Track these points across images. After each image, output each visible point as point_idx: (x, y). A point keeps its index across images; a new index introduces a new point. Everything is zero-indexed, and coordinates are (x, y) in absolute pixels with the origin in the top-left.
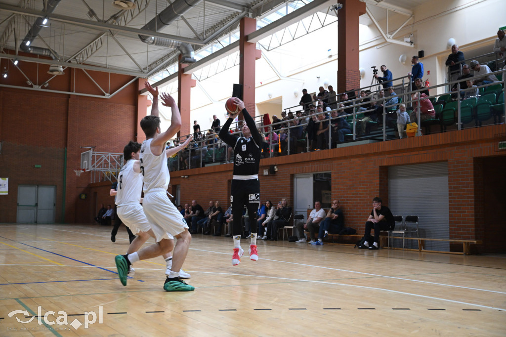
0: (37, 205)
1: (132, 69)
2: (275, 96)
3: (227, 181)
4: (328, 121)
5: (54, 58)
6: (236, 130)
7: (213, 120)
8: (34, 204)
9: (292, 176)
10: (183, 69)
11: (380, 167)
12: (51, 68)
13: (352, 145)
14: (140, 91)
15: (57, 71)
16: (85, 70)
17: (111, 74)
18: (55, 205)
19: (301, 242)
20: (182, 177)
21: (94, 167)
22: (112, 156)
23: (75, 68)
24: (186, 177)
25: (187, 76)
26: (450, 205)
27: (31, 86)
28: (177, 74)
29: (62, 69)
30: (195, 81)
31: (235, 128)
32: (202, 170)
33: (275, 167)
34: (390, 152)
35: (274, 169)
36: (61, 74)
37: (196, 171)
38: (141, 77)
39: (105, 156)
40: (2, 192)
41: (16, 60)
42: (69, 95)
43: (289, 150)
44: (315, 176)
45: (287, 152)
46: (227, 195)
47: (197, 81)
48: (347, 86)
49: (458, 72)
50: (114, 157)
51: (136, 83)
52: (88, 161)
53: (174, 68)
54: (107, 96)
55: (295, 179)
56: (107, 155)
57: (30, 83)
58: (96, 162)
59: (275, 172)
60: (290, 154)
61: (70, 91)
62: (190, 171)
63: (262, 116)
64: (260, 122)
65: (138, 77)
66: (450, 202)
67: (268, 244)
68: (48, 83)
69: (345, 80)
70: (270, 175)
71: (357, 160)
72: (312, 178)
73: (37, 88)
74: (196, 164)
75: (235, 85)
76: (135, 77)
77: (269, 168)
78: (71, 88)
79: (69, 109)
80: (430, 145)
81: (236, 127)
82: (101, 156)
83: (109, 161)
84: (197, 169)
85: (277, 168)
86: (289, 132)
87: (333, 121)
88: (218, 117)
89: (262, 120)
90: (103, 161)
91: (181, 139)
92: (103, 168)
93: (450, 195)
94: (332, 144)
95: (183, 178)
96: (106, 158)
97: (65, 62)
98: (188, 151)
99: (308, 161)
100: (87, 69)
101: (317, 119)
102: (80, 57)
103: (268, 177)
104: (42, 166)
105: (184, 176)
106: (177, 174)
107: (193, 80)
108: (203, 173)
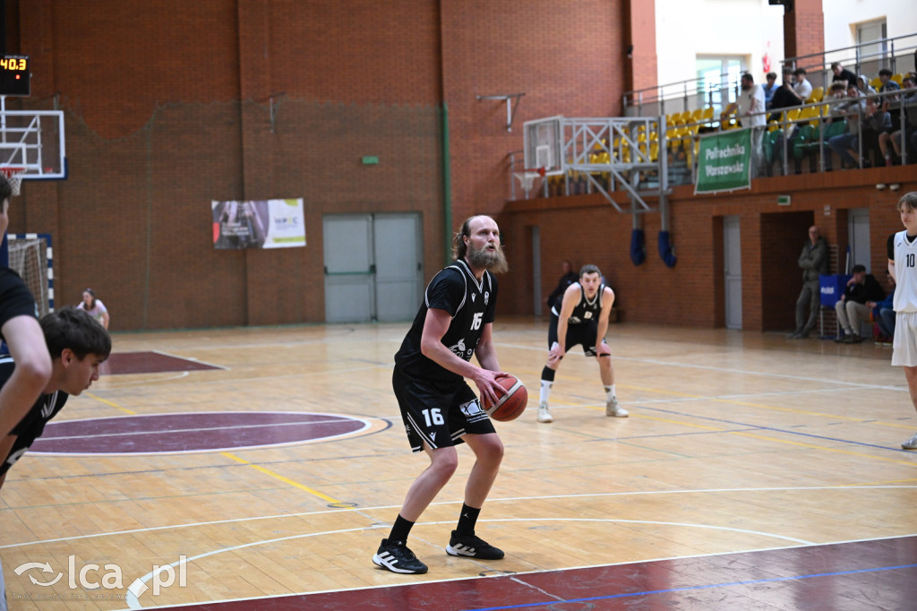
0: (373, 269)
8: (366, 268)
18: (419, 267)
20: (879, 186)
22: (617, 125)
24: (893, 187)
40: (290, 240)
52: (556, 147)
62: (906, 172)
95: (881, 190)
104: (381, 159)
105: (888, 185)
106: (857, 176)
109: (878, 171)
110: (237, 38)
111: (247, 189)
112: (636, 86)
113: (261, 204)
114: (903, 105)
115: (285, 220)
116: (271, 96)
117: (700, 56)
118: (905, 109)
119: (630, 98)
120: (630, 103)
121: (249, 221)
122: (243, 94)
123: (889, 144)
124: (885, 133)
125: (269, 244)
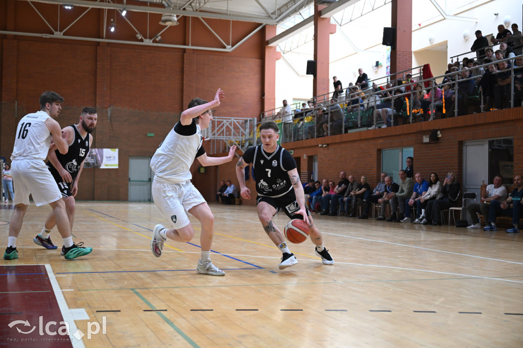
0: (150, 180)
1: (258, 14)
2: (437, 41)
3: (376, 150)
4: (510, 71)
5: (166, 5)
6: (388, 86)
7: (358, 75)
8: (147, 180)
9: (461, 144)
10: (320, 12)
12: (163, 18)
14: (268, 41)
15: (170, 21)
16: (204, 19)
17: (232, 21)
19: (474, 228)
20: (320, 145)
21: (214, 134)
22: (235, 121)
23: (190, 16)
24: (324, 146)
25: (325, 20)
27: (142, 40)
28: (313, 18)
29: (176, 19)
30: (335, 25)
31: (386, 84)
32: (344, 137)
33: (439, 132)
35: (437, 135)
36: (175, 24)
37: (337, 138)
38: (269, 23)
39: (228, 122)
40: (112, 165)
41: (124, 10)
42: (185, 49)
43: (456, 110)
44: (491, 144)
45: (454, 112)
46: (376, 168)
47: (338, 26)
50: (237, 122)
51: (263, 32)
53: (309, 11)
54: (229, 49)
55: (464, 148)
56: (230, 121)
57: (139, 37)
58: (216, 129)
59: (438, 139)
60: (457, 116)
61: (185, 44)
62: (330, 139)
63: (421, 67)
64: (419, 75)
65: (264, 24)
67: (429, 230)
68: (160, 35)
70: (433, 142)
72: (486, 147)
73: (148, 42)
74: (337, 130)
75: (386, 30)
76: (261, 24)
77: (431, 134)
78: (187, 41)
79: (185, 66)
81: (388, 82)
82: (222, 121)
83: (232, 128)
84: (338, 136)
85: (441, 133)
86: (456, 87)
87: (516, 71)
88: (364, 71)
89: (420, 73)
90: (224, 128)
91: (318, 99)
92: (225, 136)
94: (515, 101)
95: (321, 147)
96: (228, 124)
97: (179, 9)
98: (327, 114)
99: (483, 124)
100: (203, 17)
101: (494, 68)
102: (196, 3)
103: (429, 145)
104: (155, 135)
106: (313, 142)
107: (332, 25)
108: (346, 140)
109: (320, 138)
110: (96, 82)
111: (97, 144)
112: (265, 110)
113: (100, 150)
114: (329, 111)
115: (110, 157)
116: (110, 106)
117: (294, 99)
118: (331, 112)
119: (263, 115)
120: (263, 117)
121: (94, 157)
122: (97, 105)
124: (325, 124)
125: (102, 167)
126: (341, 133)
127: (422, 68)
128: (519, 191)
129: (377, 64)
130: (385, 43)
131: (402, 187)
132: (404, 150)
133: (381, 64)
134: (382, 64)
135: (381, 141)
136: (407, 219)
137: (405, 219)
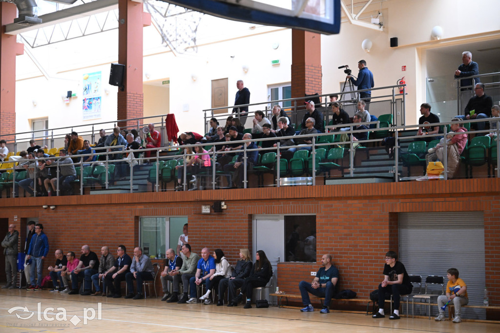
3: (133, 218)
9: (251, 217)
10: (5, 27)
11: (390, 213)
13: (349, 183)
20: (44, 207)
24: (51, 207)
25: (11, 37)
26: (486, 265)
30: (23, 45)
32: (84, 199)
33: (223, 204)
34: (405, 196)
35: (220, 206)
37: (73, 199)
43: (245, 181)
44: (288, 219)
45: (243, 183)
48: (306, 87)
49: (471, 89)
55: (254, 222)
59: (222, 210)
60: (247, 187)
62: (59, 199)
63: (162, 116)
64: (161, 125)
66: (486, 261)
69: (304, 80)
70: (215, 213)
71: (356, 202)
72: (281, 223)
77: (211, 204)
80: (461, 191)
84: (75, 197)
85: (225, 204)
86: (245, 157)
89: (162, 123)
93: (486, 252)
95: (46, 208)
99: (278, 199)
103: (210, 216)
105: (49, 206)
106: (33, 200)
107: (19, 43)
108: (87, 203)
114: (58, 165)
123: (50, 185)
124: (47, 179)
126: (78, 193)
127: (165, 118)
128: (326, 270)
129: (70, 95)
130: (112, 82)
131: (185, 263)
132: (171, 219)
133: (74, 95)
134: (77, 96)
135: (142, 207)
136: (193, 300)
137: (191, 299)
